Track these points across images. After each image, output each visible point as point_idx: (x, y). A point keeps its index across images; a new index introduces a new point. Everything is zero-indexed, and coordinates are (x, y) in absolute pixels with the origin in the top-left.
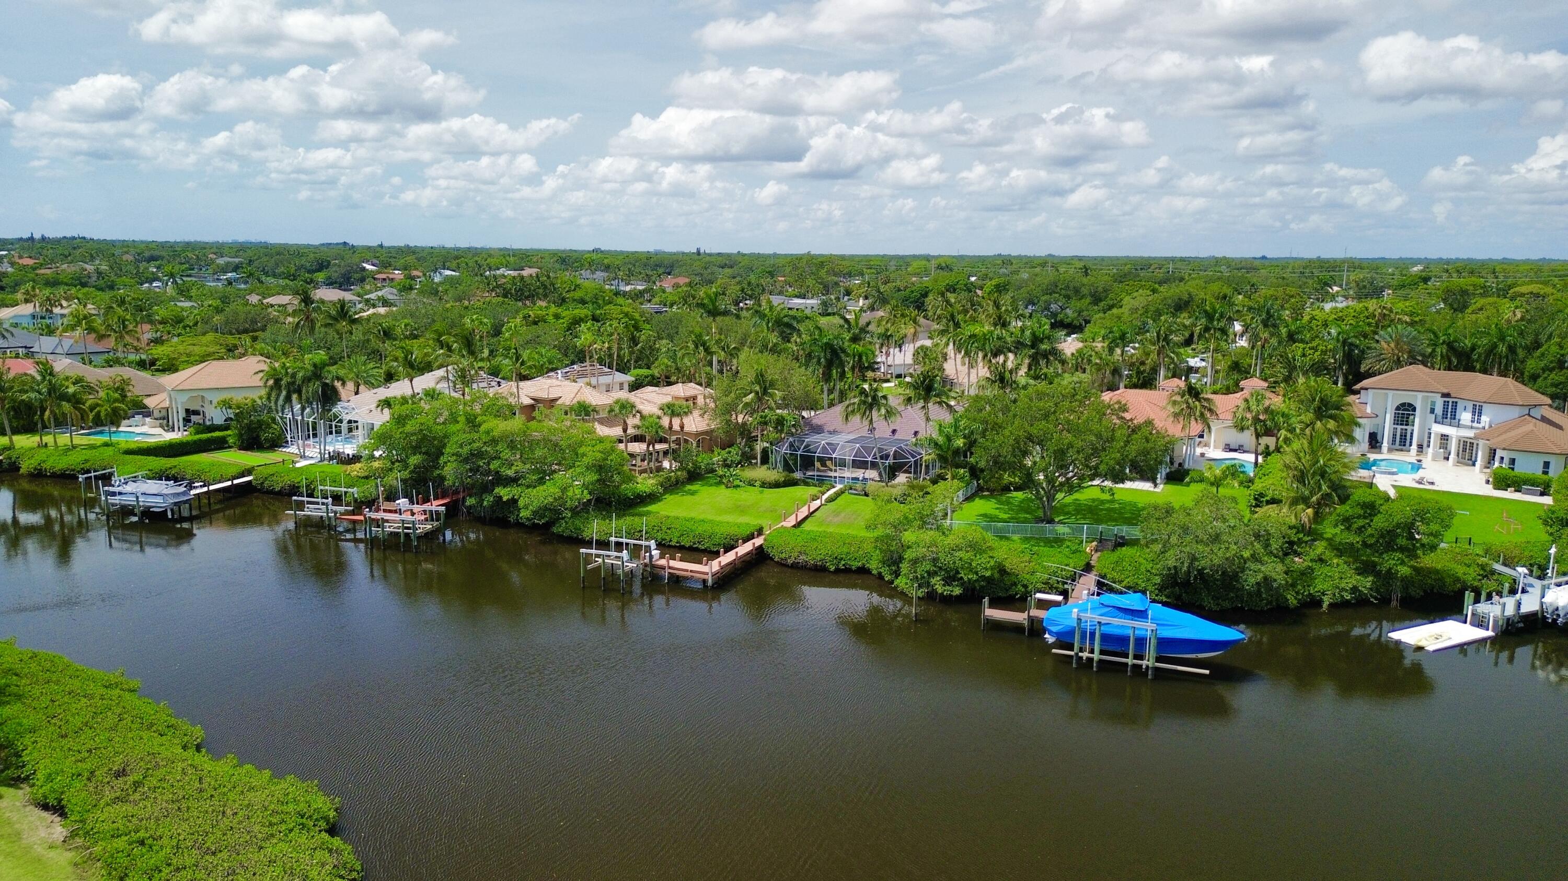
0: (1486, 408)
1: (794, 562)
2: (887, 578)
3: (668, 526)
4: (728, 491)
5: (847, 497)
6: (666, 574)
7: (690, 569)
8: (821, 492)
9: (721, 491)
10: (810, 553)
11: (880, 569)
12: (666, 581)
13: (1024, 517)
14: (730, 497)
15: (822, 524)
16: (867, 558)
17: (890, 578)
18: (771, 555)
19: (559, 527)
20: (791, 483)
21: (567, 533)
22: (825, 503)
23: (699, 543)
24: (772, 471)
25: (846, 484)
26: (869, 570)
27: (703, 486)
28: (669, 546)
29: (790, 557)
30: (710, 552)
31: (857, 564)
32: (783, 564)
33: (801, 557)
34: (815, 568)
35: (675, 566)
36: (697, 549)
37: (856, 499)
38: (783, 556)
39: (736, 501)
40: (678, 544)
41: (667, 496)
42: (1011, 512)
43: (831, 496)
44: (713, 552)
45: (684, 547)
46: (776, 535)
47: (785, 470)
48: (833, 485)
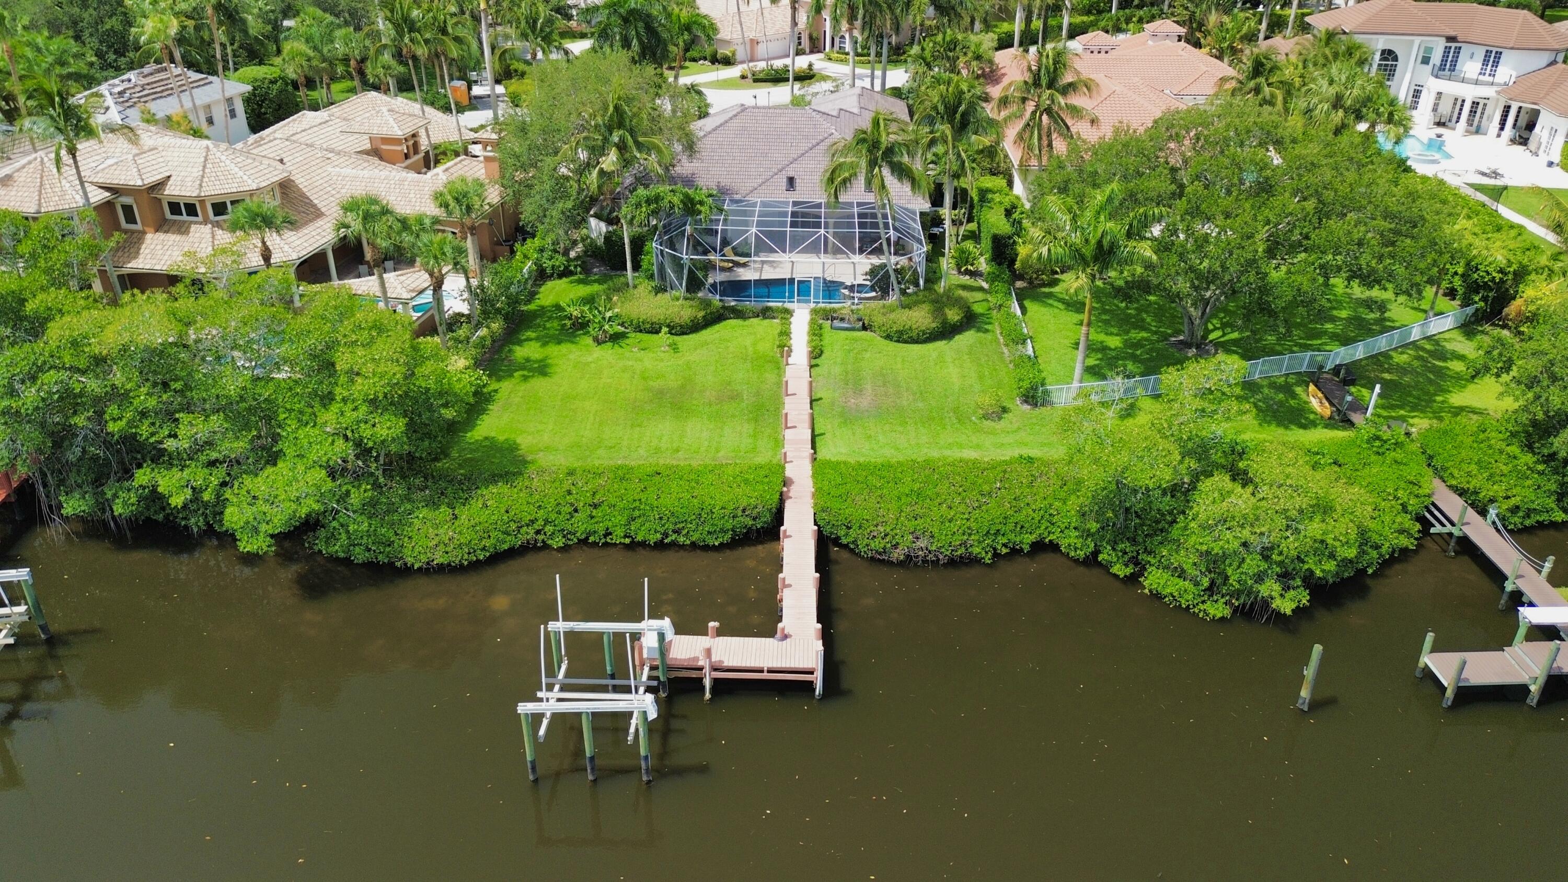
0: (1506, 56)
1: (908, 557)
2: (1120, 570)
3: (590, 501)
4: (607, 353)
5: (835, 340)
6: (707, 683)
7: (766, 664)
8: (786, 334)
9: (595, 356)
10: (935, 531)
11: (1096, 553)
12: (708, 695)
13: (1146, 339)
14: (625, 370)
15: (848, 417)
16: (1045, 524)
17: (1129, 571)
18: (844, 541)
19: (332, 537)
20: (714, 318)
21: (360, 555)
22: (814, 362)
23: (674, 532)
24: (667, 296)
25: (812, 305)
26: (1054, 547)
27: (545, 344)
28: (606, 544)
29: (896, 546)
30: (707, 548)
31: (1029, 539)
32: (879, 561)
33: (922, 543)
34: (954, 563)
35: (728, 663)
36: (674, 544)
37: (855, 340)
38: (877, 544)
39: (645, 379)
40: (627, 541)
41: (494, 386)
42: (1115, 330)
43: (810, 342)
44: (714, 548)
45: (643, 544)
46: (834, 492)
47: (688, 290)
48: (789, 312)
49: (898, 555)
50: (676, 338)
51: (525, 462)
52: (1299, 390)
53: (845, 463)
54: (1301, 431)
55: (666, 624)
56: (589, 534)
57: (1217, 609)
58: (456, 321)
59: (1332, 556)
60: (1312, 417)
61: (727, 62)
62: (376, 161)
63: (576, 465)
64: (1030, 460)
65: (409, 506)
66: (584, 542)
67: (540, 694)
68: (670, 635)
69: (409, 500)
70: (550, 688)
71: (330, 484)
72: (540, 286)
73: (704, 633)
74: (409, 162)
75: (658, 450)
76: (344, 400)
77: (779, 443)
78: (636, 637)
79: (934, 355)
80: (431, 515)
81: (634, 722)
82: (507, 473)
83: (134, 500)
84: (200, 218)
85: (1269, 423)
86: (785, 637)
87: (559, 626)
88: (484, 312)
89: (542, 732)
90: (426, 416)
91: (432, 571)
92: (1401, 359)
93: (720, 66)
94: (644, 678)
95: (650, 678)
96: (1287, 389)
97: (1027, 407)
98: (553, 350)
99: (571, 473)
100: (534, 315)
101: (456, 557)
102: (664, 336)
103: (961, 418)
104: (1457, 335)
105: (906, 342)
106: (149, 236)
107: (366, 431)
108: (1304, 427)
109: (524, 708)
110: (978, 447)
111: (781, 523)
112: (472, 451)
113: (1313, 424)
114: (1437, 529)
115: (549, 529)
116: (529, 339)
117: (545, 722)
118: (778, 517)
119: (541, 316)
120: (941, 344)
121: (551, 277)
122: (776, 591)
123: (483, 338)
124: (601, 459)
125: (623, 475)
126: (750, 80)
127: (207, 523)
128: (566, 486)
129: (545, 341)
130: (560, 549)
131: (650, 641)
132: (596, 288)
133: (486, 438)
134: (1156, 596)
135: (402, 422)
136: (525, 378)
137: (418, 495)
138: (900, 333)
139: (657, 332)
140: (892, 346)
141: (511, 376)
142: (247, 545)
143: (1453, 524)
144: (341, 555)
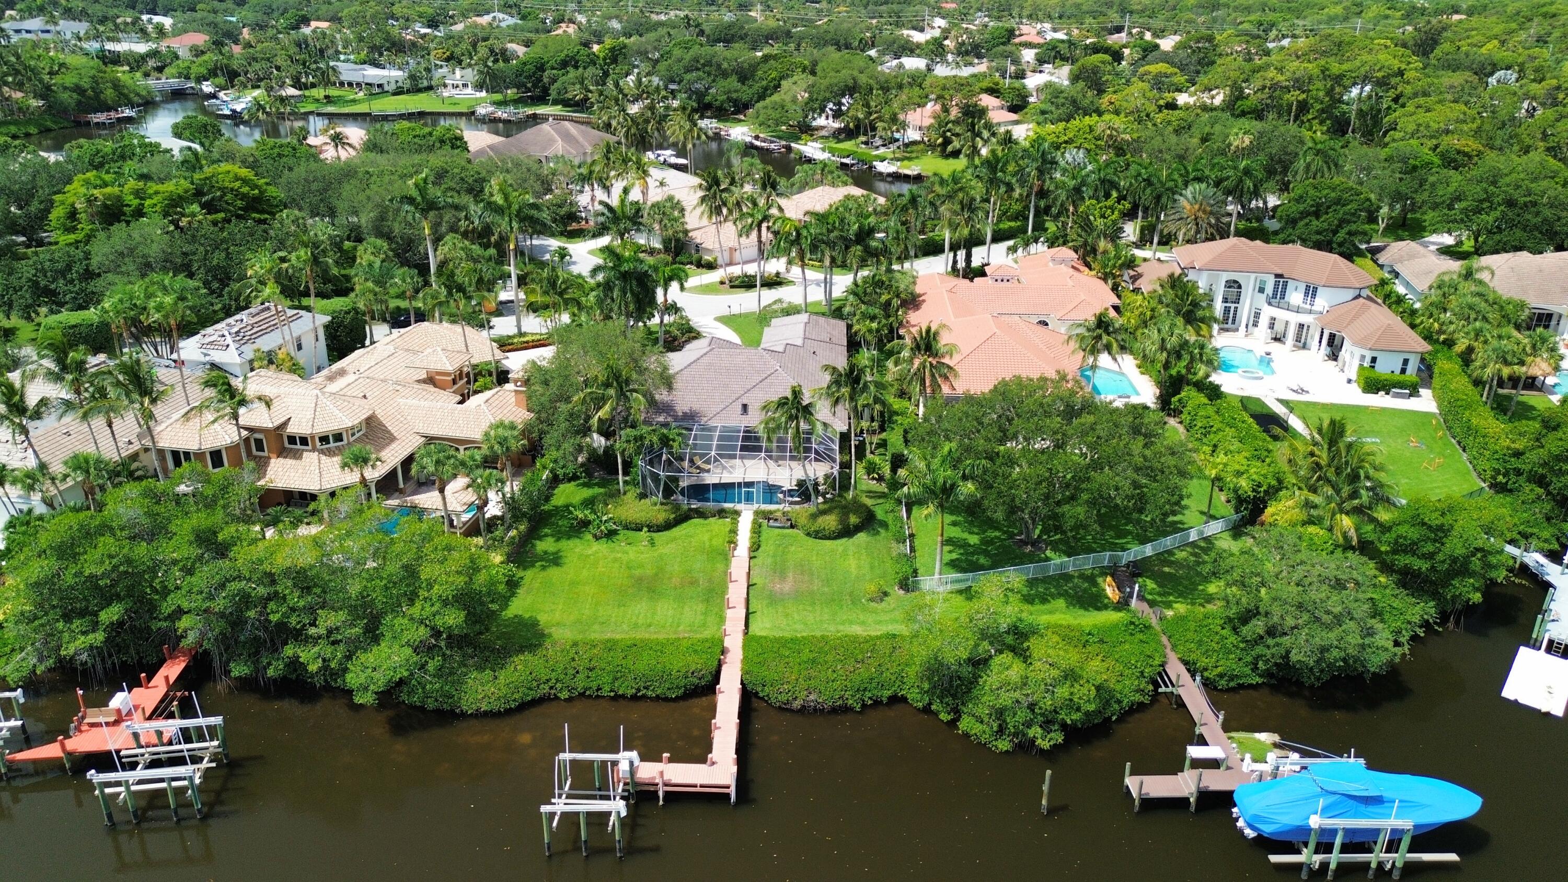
0: (1321, 290)
1: (803, 707)
2: (944, 717)
3: (588, 665)
4: (600, 548)
5: (770, 535)
6: (661, 794)
7: (699, 782)
8: (734, 532)
9: (594, 549)
10: (823, 689)
11: (930, 704)
12: (661, 803)
13: (996, 537)
14: (615, 560)
15: (774, 599)
16: (898, 683)
17: (949, 718)
18: (761, 695)
19: (411, 692)
20: (682, 518)
21: (431, 705)
22: (753, 554)
23: (645, 688)
24: (647, 501)
25: (756, 506)
26: (904, 699)
27: (558, 540)
28: (598, 696)
29: (795, 699)
30: (667, 699)
31: (887, 693)
32: (784, 709)
33: (812, 697)
34: (834, 710)
35: (674, 781)
36: (644, 697)
37: (784, 536)
38: (783, 698)
39: (629, 568)
40: (612, 694)
41: (521, 573)
42: (976, 530)
43: (752, 538)
44: (672, 700)
45: (623, 697)
46: (756, 660)
47: (665, 497)
48: (738, 513)
49: (797, 704)
50: (654, 535)
51: (543, 635)
52: (1100, 580)
53: (765, 638)
54: (1096, 612)
55: (634, 755)
56: (586, 689)
57: (1004, 745)
58: (492, 524)
59: (1078, 709)
60: (1106, 601)
61: (711, 266)
62: (431, 388)
63: (579, 637)
64: (894, 636)
65: (464, 670)
66: (582, 695)
67: (553, 801)
68: (637, 762)
69: (465, 665)
70: (560, 796)
71: (416, 658)
72: (554, 489)
73: (660, 760)
74: (456, 387)
75: (636, 625)
76: (425, 599)
77: (722, 619)
78: (615, 763)
79: (841, 549)
80: (479, 677)
81: (612, 819)
82: (531, 645)
83: (281, 667)
84: (310, 447)
85: (1074, 606)
86: (713, 763)
87: (566, 756)
88: (513, 516)
89: (555, 824)
90: (478, 609)
91: (481, 715)
92: (1181, 555)
93: (704, 270)
94: (620, 790)
95: (623, 791)
96: (1092, 580)
97: (902, 592)
98: (565, 544)
99: (575, 644)
100: (550, 514)
101: (496, 706)
102: (644, 533)
103: (855, 600)
104: (1226, 535)
105: (821, 538)
106: (273, 461)
107: (439, 622)
108: (1098, 609)
109: (545, 809)
110: (863, 623)
111: (718, 682)
112: (506, 626)
113: (1106, 607)
114: (1162, 689)
115: (559, 685)
116: (546, 535)
117: (557, 818)
118: (716, 677)
119: (555, 515)
120: (844, 540)
121: (561, 481)
122: (710, 732)
123: (513, 538)
124: (596, 634)
125: (610, 646)
126: (727, 286)
127: (326, 681)
128: (571, 655)
129: (559, 536)
130: (565, 700)
131: (624, 766)
132: (597, 490)
133: (516, 616)
134: (966, 735)
135: (463, 614)
136: (544, 568)
137: (471, 662)
138: (817, 532)
139: (641, 530)
140: (811, 541)
141: (533, 566)
142: (359, 699)
143: (1173, 685)
144: (418, 704)
